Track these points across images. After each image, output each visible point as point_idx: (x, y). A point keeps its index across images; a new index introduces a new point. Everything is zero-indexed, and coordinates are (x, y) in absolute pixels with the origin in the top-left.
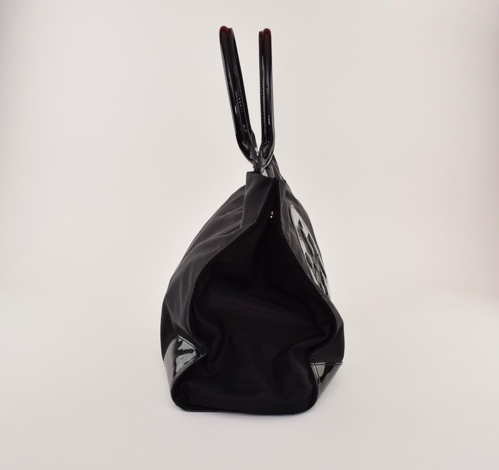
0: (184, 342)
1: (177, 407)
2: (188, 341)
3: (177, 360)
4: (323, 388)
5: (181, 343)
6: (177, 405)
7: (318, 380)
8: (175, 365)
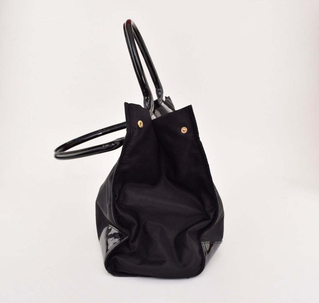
0: (112, 229)
1: (109, 274)
2: (115, 229)
3: (108, 242)
4: (209, 258)
5: (110, 230)
6: (109, 272)
7: (206, 253)
8: (107, 244)
